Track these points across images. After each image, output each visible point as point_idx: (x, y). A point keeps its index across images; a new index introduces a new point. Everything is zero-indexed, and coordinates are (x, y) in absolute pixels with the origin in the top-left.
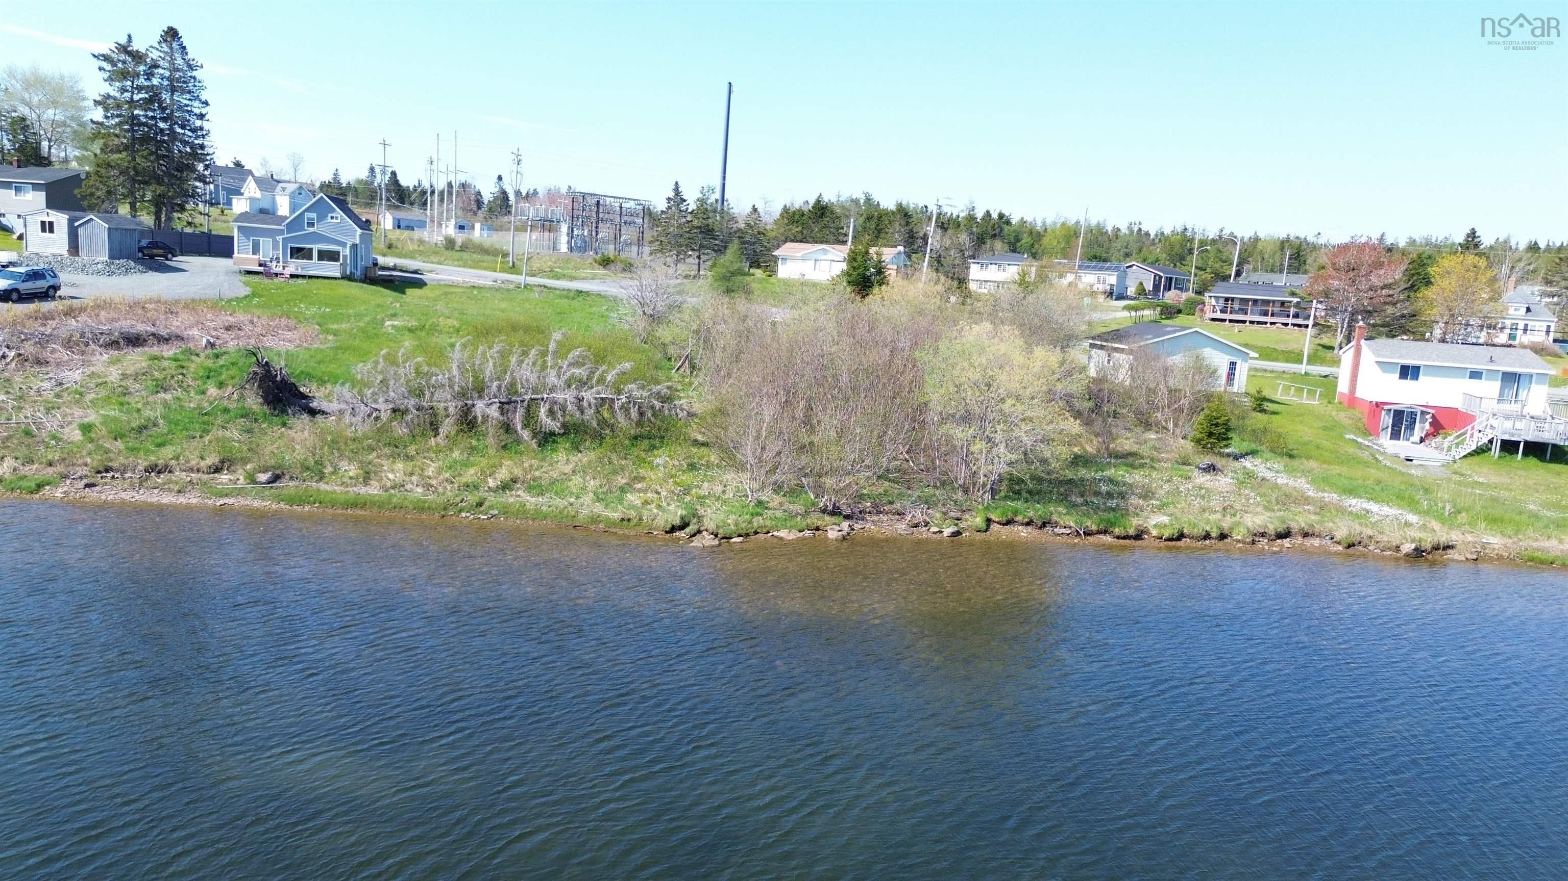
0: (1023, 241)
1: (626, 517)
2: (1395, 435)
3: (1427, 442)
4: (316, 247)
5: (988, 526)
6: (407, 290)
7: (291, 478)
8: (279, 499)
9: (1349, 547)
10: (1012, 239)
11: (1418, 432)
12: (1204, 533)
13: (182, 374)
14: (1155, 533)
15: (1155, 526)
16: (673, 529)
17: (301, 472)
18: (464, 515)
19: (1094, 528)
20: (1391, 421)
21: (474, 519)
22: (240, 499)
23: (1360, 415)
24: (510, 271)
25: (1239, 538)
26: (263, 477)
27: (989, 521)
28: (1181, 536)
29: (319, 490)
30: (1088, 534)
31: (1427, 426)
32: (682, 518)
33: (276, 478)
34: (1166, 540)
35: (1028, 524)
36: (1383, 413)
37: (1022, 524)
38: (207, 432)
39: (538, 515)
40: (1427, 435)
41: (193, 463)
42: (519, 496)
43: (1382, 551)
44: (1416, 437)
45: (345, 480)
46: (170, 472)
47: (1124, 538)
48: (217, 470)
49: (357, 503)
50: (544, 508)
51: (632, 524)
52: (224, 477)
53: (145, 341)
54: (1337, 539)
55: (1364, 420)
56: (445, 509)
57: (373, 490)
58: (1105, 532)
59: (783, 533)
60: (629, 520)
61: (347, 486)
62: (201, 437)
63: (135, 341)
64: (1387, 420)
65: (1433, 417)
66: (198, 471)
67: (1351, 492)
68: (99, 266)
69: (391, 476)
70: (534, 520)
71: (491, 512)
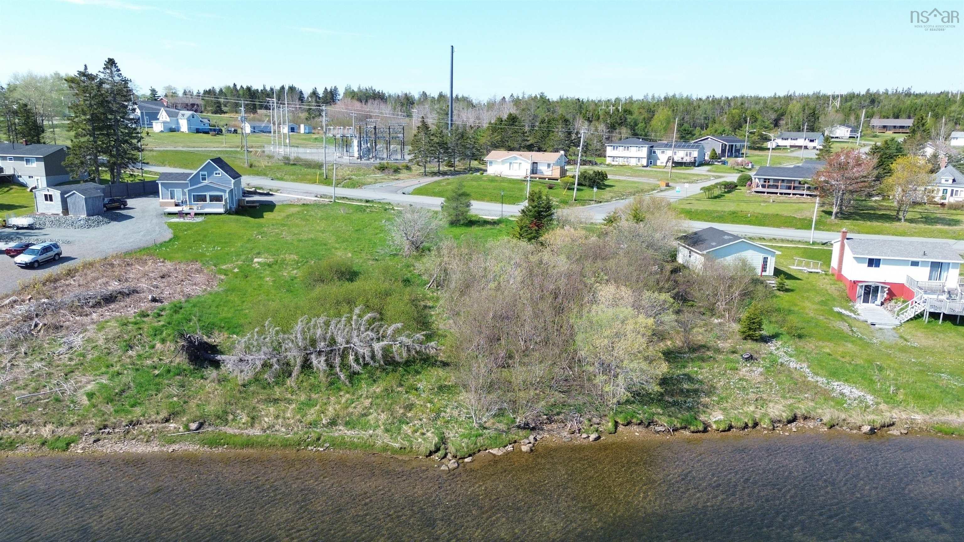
0: (639, 125)
1: (403, 447)
2: (866, 301)
3: (885, 305)
4: (208, 194)
5: (616, 428)
6: (264, 213)
7: (210, 425)
8: (203, 443)
9: (831, 427)
10: (632, 124)
11: (879, 300)
12: (744, 425)
13: (141, 334)
14: (714, 427)
15: (715, 422)
16: (431, 453)
17: (215, 420)
18: (310, 448)
19: (679, 426)
20: (863, 292)
21: (316, 451)
22: (182, 444)
23: (844, 288)
24: (325, 181)
25: (765, 426)
26: (194, 426)
27: (616, 424)
28: (730, 427)
29: (226, 433)
30: (675, 430)
31: (885, 295)
32: (435, 445)
33: (201, 425)
34: (721, 431)
35: (640, 424)
36: (858, 287)
37: (636, 424)
38: (158, 391)
39: (353, 446)
40: (885, 300)
41: (153, 417)
42: (340, 430)
43: (851, 430)
44: (879, 302)
45: (240, 425)
46: (141, 424)
47: (697, 432)
48: (167, 420)
49: (249, 443)
50: (356, 440)
51: (407, 451)
52: (172, 425)
53: (116, 297)
54: (825, 421)
55: (847, 291)
56: (299, 444)
57: (256, 432)
58: (685, 428)
59: (495, 451)
60: (405, 448)
61: (242, 429)
62: (156, 395)
63: (110, 299)
64: (860, 291)
65: (889, 289)
66: (156, 422)
67: (834, 374)
68: (82, 222)
69: (266, 419)
70: (350, 449)
71: (325, 445)
